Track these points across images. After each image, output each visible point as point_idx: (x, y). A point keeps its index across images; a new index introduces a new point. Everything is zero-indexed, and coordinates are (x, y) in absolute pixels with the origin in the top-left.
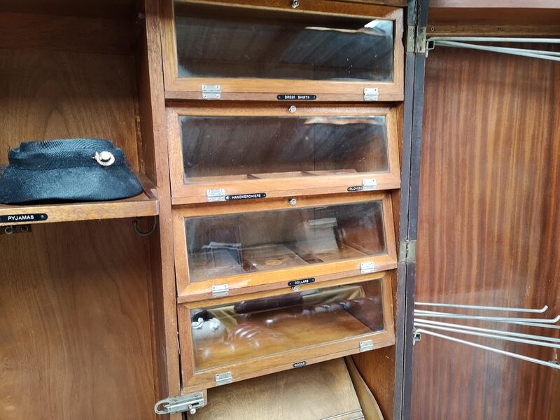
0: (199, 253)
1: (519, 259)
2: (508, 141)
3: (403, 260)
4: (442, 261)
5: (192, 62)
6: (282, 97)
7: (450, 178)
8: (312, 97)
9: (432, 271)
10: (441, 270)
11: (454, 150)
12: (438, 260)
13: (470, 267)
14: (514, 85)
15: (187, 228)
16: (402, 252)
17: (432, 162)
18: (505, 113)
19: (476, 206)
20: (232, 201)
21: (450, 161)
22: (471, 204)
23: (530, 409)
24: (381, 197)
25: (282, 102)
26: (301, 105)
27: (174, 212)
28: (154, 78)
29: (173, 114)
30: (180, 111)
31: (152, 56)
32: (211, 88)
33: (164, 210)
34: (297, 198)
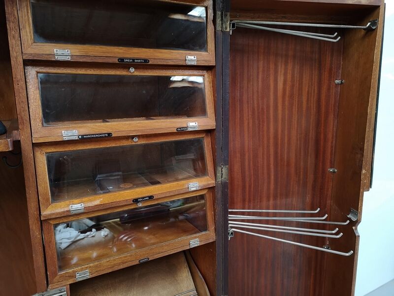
2: (291, 96)
3: (219, 180)
4: (250, 180)
6: (122, 60)
7: (254, 122)
8: (146, 61)
9: (244, 187)
10: (250, 186)
11: (255, 102)
12: (247, 179)
13: (269, 183)
14: (294, 57)
15: (49, 161)
16: (219, 175)
17: (242, 110)
18: (289, 76)
21: (254, 109)
22: (268, 139)
24: (203, 135)
25: (122, 64)
26: (137, 66)
27: (37, 149)
28: (13, 42)
29: (32, 72)
30: (38, 69)
31: (10, 26)
32: (63, 52)
33: (26, 147)
34: (139, 136)
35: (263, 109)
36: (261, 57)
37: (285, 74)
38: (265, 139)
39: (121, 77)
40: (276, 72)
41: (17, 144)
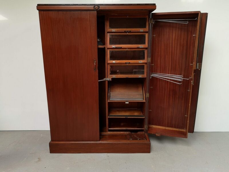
0: (112, 57)
1: (180, 66)
4: (163, 65)
5: (111, 27)
6: (125, 31)
7: (165, 47)
8: (130, 31)
9: (161, 67)
10: (163, 67)
13: (169, 67)
15: (110, 52)
16: (148, 60)
19: (170, 54)
20: (116, 48)
23: (183, 101)
24: (145, 49)
25: (125, 32)
26: (129, 32)
27: (108, 50)
28: (106, 29)
29: (108, 34)
30: (109, 34)
31: (105, 26)
32: (113, 30)
33: (106, 49)
34: (128, 48)
35: (168, 44)
36: (168, 28)
37: (175, 33)
38: (168, 53)
39: (125, 35)
40: (172, 33)
41: (105, 48)
